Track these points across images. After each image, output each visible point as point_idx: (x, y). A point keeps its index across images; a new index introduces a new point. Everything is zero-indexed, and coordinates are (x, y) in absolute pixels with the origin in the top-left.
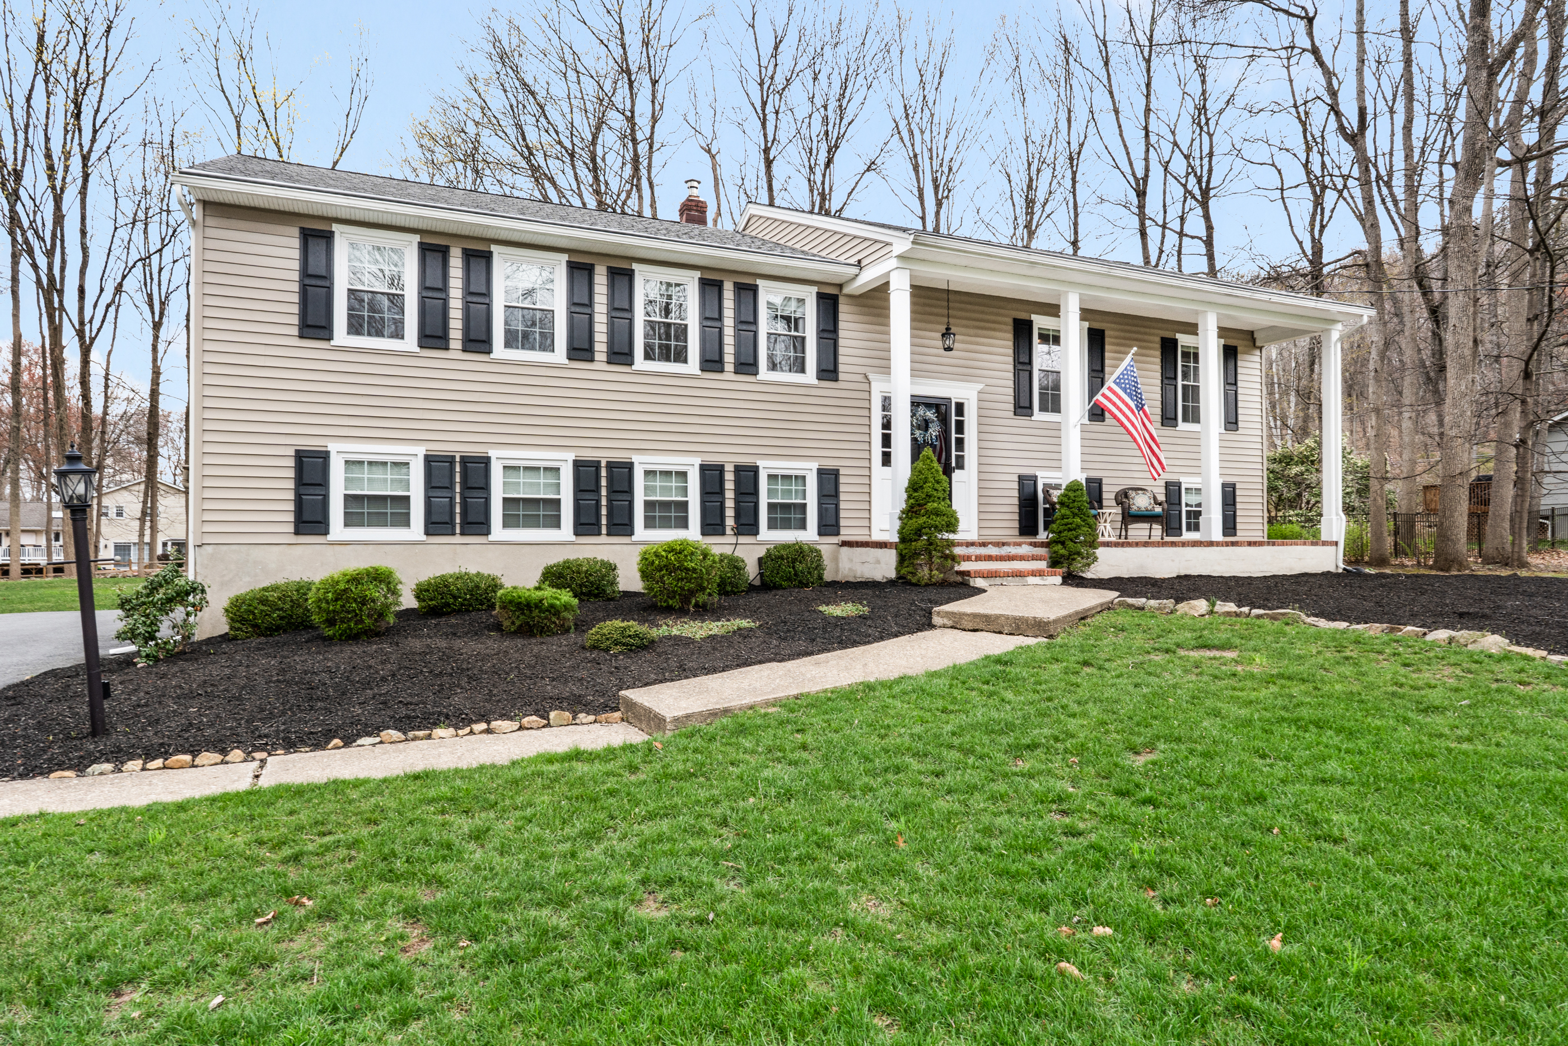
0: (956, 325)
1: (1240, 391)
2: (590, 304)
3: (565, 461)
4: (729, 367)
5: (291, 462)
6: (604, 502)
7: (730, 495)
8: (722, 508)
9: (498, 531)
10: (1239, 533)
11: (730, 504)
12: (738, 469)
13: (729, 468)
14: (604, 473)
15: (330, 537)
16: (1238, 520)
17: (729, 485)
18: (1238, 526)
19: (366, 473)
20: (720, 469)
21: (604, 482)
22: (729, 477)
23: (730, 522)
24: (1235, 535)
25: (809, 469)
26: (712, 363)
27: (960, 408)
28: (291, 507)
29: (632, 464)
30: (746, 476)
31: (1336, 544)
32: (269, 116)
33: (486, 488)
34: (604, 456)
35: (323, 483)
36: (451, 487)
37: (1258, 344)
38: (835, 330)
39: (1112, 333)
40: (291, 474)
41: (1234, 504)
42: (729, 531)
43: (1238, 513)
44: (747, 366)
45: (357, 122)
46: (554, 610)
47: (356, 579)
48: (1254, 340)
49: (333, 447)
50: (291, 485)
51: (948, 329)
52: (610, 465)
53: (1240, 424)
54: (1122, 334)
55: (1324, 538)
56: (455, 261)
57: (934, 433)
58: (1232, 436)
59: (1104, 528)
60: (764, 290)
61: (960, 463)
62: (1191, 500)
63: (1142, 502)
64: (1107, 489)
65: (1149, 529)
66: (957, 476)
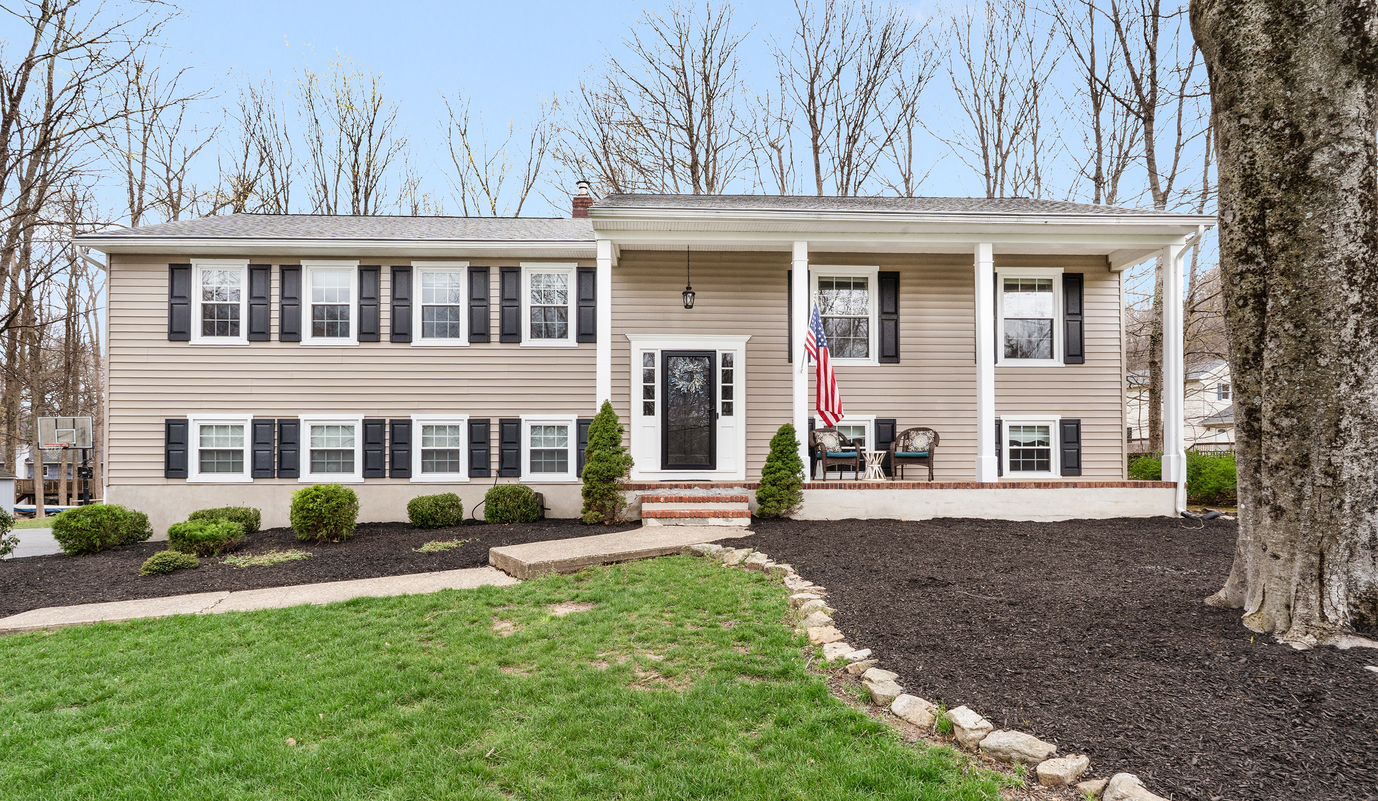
0: (694, 283)
1: (1086, 320)
3: (357, 420)
5: (163, 428)
6: (387, 452)
7: (495, 444)
8: (488, 455)
9: (306, 475)
10: (1083, 472)
11: (495, 451)
12: (503, 423)
13: (495, 422)
14: (387, 429)
15: (188, 480)
16: (1083, 458)
17: (495, 436)
18: (1083, 465)
20: (486, 423)
21: (387, 436)
22: (495, 429)
23: (495, 466)
24: (1079, 474)
26: (479, 335)
27: (727, 361)
28: (163, 459)
29: (410, 421)
30: (510, 427)
31: (1175, 485)
33: (298, 442)
34: (388, 416)
35: (183, 442)
36: (271, 443)
37: (1114, 268)
38: (594, 298)
39: (907, 274)
40: (163, 436)
41: (1078, 440)
42: (494, 474)
43: (1083, 451)
44: (511, 335)
48: (1109, 265)
49: (190, 416)
50: (163, 443)
51: (689, 288)
52: (393, 423)
53: (1087, 356)
54: (922, 274)
55: (1164, 479)
56: (275, 276)
57: (698, 383)
58: (1075, 369)
59: (873, 471)
60: (527, 271)
61: (728, 410)
62: (1022, 437)
63: (920, 442)
64: (899, 429)
65: (920, 472)
66: (722, 422)
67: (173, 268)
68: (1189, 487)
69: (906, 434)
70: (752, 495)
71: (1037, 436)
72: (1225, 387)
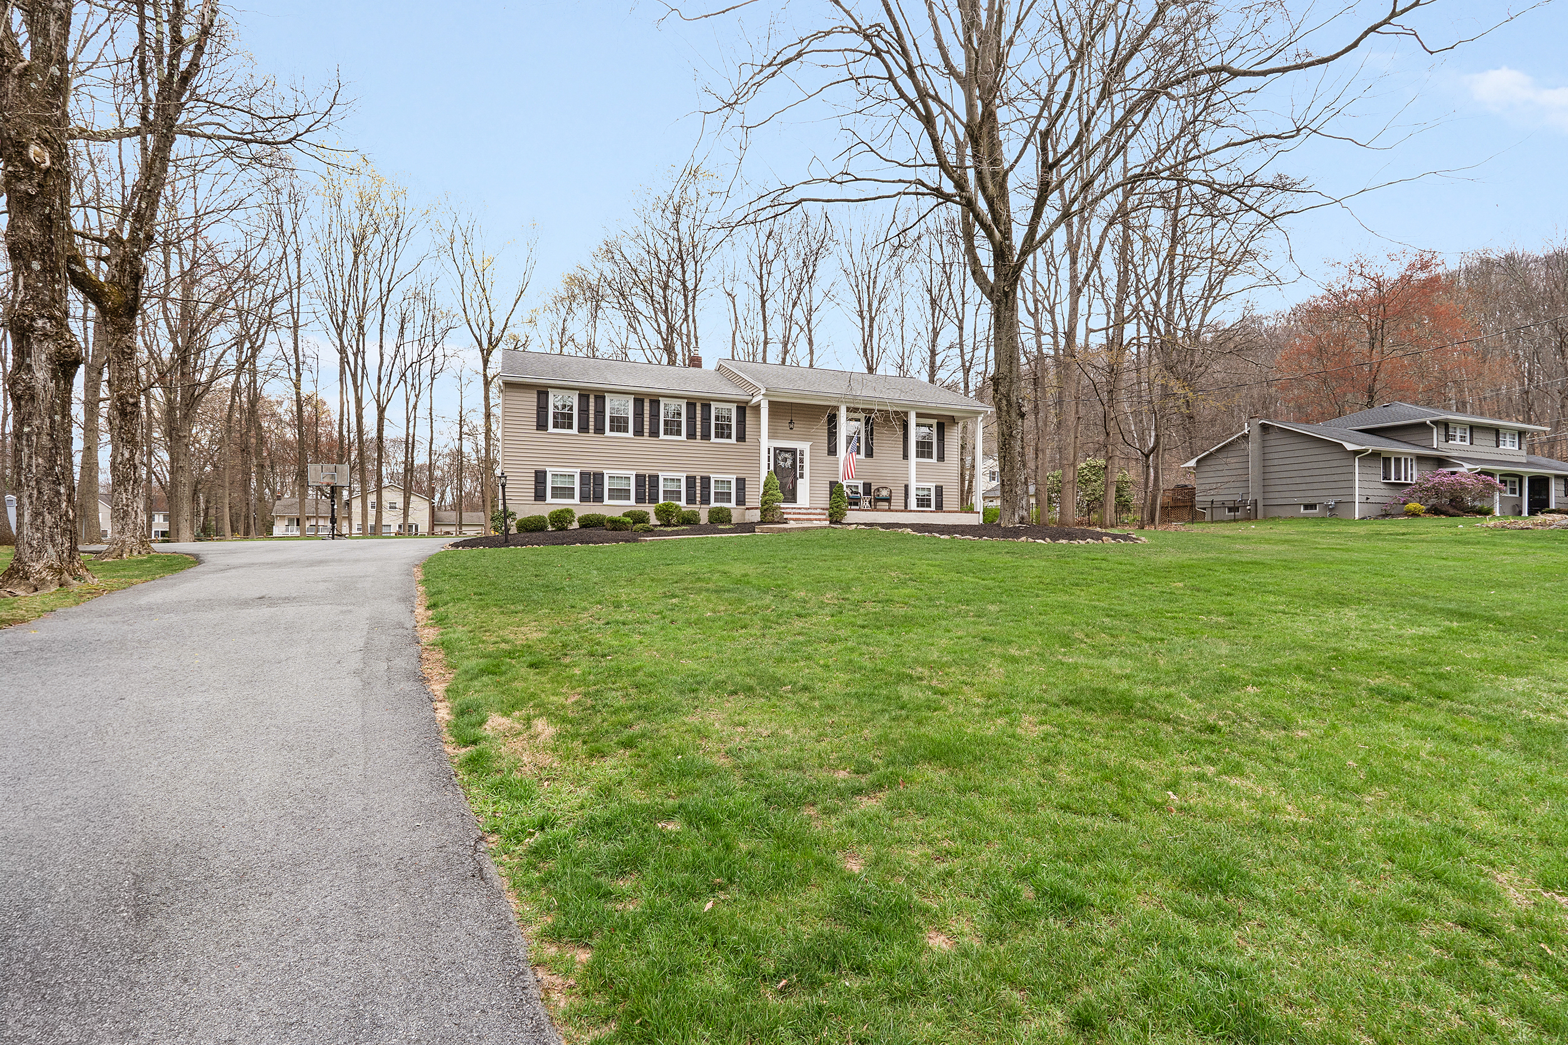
0: (795, 418)
1: (946, 443)
2: (643, 414)
3: (632, 474)
4: (698, 437)
5: (533, 475)
6: (647, 490)
7: (698, 488)
8: (695, 493)
9: (606, 501)
10: (944, 509)
11: (698, 492)
12: (702, 478)
13: (698, 477)
14: (647, 479)
15: (547, 502)
16: (943, 502)
17: (698, 484)
18: (943, 505)
19: (559, 479)
20: (694, 478)
21: (647, 483)
22: (698, 481)
23: (698, 499)
24: (942, 509)
25: (733, 478)
26: (691, 435)
27: (802, 453)
28: (533, 491)
29: (658, 476)
30: (706, 481)
31: (979, 513)
32: (480, 274)
33: (602, 484)
34: (647, 473)
35: (544, 483)
36: (589, 484)
37: (956, 421)
38: (745, 421)
40: (533, 479)
41: (942, 494)
42: (698, 502)
43: (943, 500)
44: (706, 436)
45: (529, 277)
46: (624, 523)
47: (562, 511)
49: (548, 469)
50: (533, 483)
51: (790, 420)
52: (650, 477)
53: (945, 459)
55: (975, 510)
56: (592, 400)
57: (789, 462)
58: (941, 464)
59: (865, 504)
60: (714, 406)
61: (802, 476)
62: (921, 493)
63: (884, 493)
64: (873, 488)
65: (885, 505)
66: (799, 481)
67: (539, 393)
68: (984, 513)
69: (878, 490)
70: (827, 512)
71: (926, 493)
72: (994, 473)
